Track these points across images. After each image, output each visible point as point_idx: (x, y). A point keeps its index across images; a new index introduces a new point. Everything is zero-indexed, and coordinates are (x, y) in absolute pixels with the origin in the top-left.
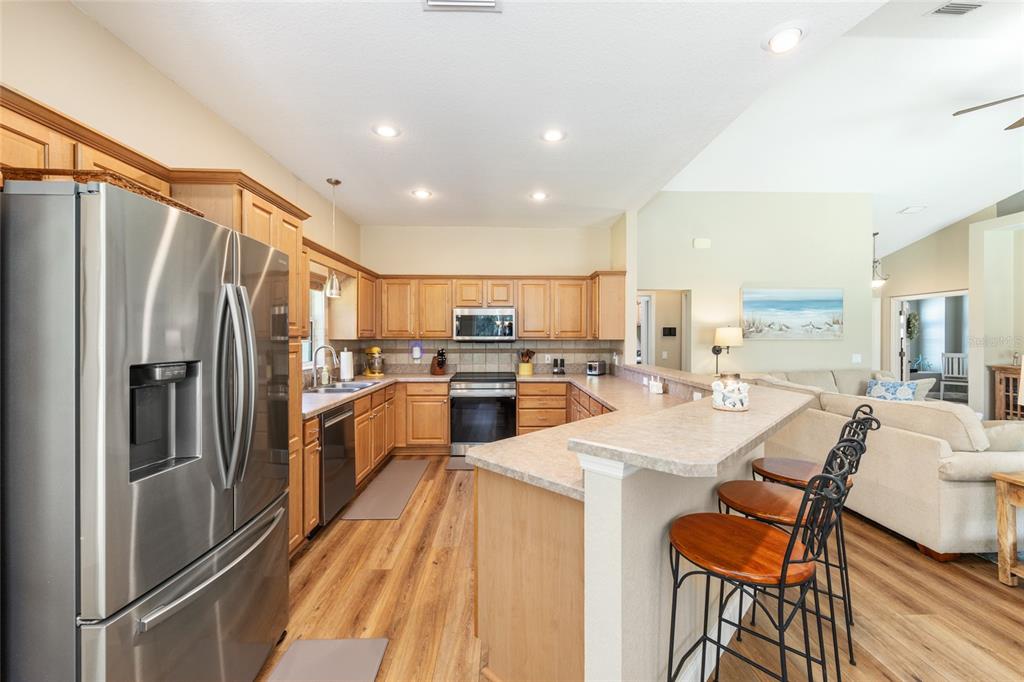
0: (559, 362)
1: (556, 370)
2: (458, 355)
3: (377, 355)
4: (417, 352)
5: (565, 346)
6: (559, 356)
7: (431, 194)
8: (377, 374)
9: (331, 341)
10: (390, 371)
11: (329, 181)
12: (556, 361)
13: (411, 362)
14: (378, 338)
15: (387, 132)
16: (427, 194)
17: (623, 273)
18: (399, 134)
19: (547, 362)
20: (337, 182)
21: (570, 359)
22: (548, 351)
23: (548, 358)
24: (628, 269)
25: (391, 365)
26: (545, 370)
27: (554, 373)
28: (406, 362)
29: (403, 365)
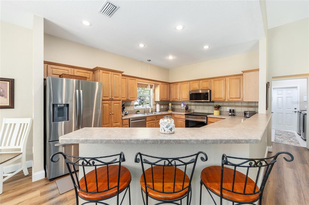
0: (232, 111)
1: (230, 114)
2: (195, 106)
3: (170, 106)
4: (182, 105)
5: (237, 104)
6: (232, 108)
7: (173, 57)
8: (170, 111)
9: (155, 101)
10: (176, 111)
11: (148, 60)
12: (230, 110)
13: (181, 108)
14: (171, 101)
15: (142, 46)
16: (172, 57)
17: (258, 70)
18: (145, 46)
19: (228, 110)
20: (150, 60)
21: (238, 110)
22: (228, 106)
23: (228, 109)
24: (260, 68)
25: (176, 109)
26: (227, 114)
27: (230, 115)
28: (180, 108)
29: (179, 109)
